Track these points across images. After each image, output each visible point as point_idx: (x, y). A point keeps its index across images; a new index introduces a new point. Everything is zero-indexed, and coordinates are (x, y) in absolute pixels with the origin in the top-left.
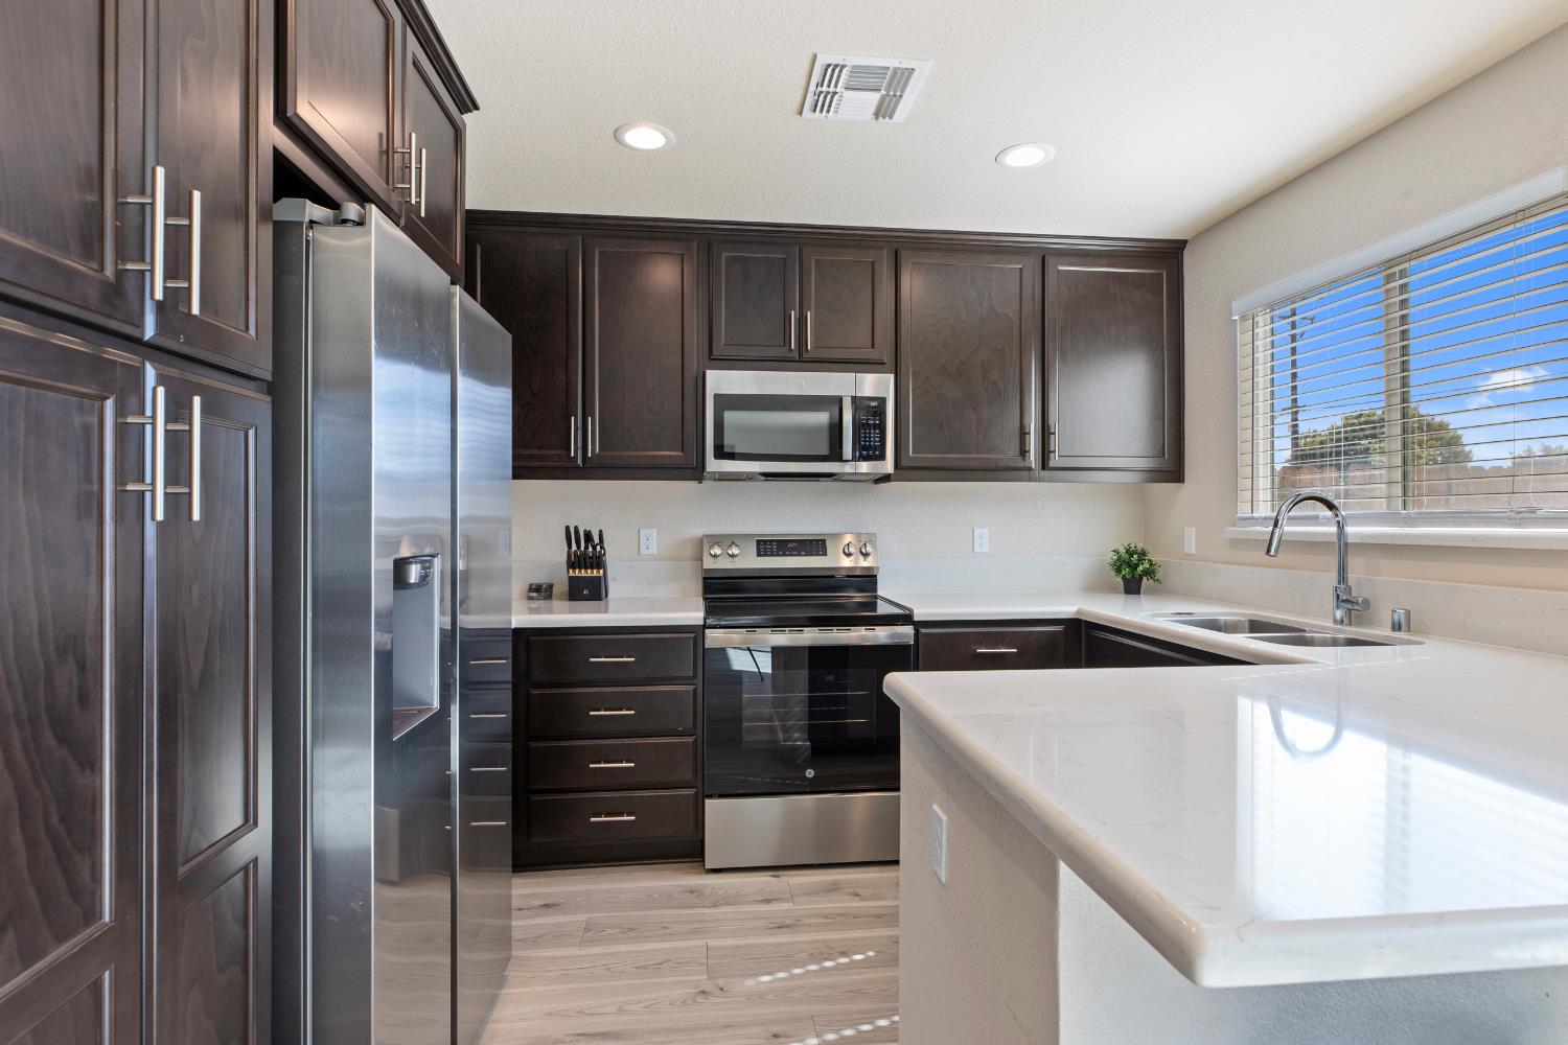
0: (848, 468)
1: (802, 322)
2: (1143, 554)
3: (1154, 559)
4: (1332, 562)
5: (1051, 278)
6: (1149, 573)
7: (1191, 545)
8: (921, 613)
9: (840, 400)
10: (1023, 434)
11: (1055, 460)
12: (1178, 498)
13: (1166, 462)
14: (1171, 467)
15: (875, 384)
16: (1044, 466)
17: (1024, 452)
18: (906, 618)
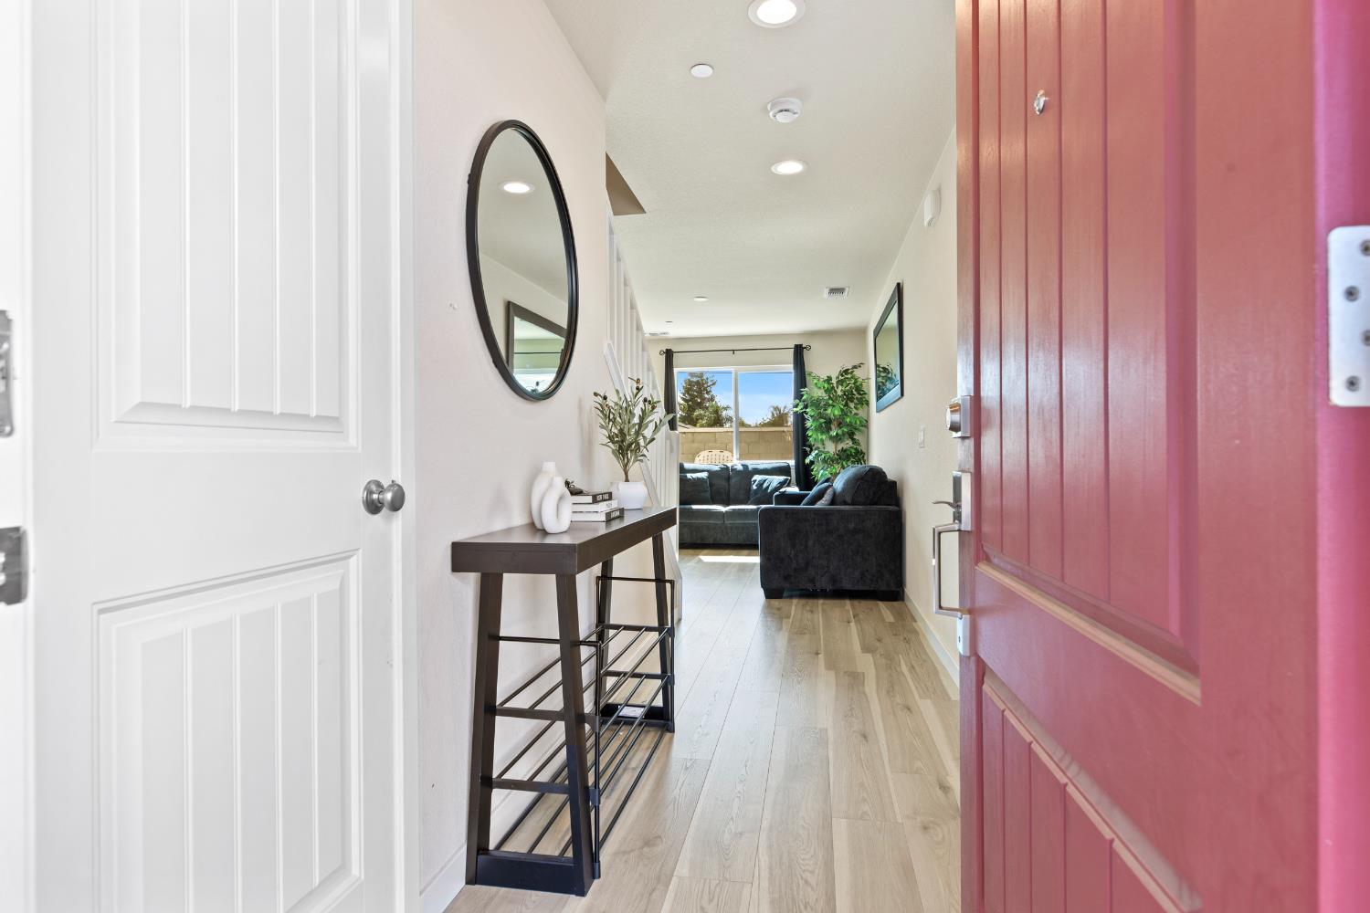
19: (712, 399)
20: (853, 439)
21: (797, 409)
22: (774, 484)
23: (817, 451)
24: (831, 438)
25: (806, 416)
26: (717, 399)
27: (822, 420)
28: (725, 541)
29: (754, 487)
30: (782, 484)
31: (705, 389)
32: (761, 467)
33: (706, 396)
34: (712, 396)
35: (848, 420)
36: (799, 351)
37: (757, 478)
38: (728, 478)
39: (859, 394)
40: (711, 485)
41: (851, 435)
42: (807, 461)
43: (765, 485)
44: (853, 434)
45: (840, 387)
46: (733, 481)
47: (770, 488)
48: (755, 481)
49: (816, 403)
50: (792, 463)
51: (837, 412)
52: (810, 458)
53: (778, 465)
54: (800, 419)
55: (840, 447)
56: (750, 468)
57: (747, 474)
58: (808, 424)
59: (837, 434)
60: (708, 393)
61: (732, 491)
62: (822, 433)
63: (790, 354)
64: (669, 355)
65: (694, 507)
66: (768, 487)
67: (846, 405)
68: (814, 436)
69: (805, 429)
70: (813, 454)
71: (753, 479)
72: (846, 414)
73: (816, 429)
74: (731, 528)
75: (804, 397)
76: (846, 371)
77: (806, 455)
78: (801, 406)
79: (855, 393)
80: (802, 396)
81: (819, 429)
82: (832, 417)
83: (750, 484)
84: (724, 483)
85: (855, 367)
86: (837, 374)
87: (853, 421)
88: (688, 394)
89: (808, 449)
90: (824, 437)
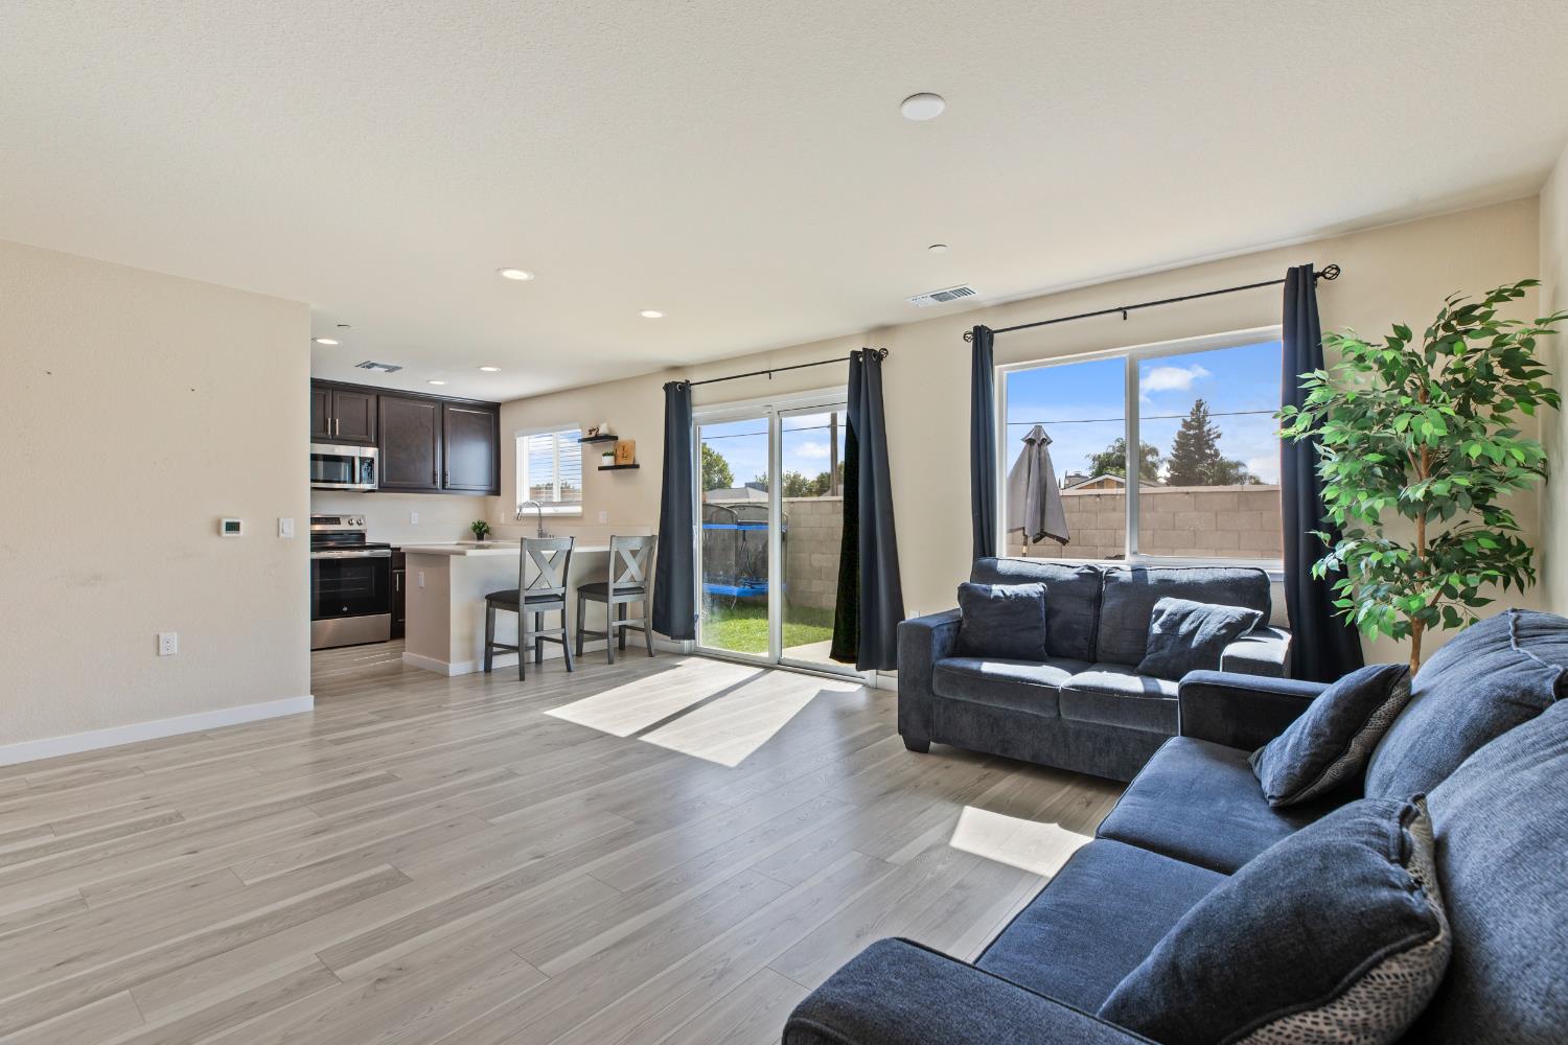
0: (357, 486)
1: (333, 423)
2: (484, 524)
3: (490, 526)
4: (537, 523)
5: (446, 413)
6: (487, 531)
7: (502, 520)
8: (393, 545)
9: (353, 458)
10: (434, 474)
11: (448, 486)
12: (500, 502)
13: (493, 488)
14: (495, 489)
15: (370, 452)
16: (444, 488)
17: (434, 482)
18: (387, 546)
19: (1217, 454)
20: (1490, 511)
21: (1290, 431)
22: (1211, 628)
23: (1352, 545)
24: (1405, 505)
25: (1320, 449)
26: (1222, 454)
27: (1373, 458)
28: (1061, 762)
29: (1156, 629)
30: (1234, 631)
31: (1207, 443)
32: (1182, 576)
33: (1208, 451)
34: (1216, 451)
35: (1475, 451)
36: (1302, 286)
37: (1168, 605)
38: (1098, 600)
39: (1516, 373)
40: (1050, 613)
41: (1480, 497)
42: (1319, 570)
43: (1184, 628)
44: (1488, 492)
45: (1441, 360)
46: (1108, 605)
47: (1197, 638)
48: (1161, 612)
49: (1355, 412)
50: (1276, 567)
51: (1430, 429)
52: (1331, 561)
53: (1230, 574)
54: (1301, 458)
55: (1436, 528)
56: (1153, 576)
57: (1144, 592)
58: (1326, 469)
59: (1428, 493)
60: (1210, 447)
61: (1105, 631)
62: (1374, 492)
63: (1276, 298)
64: (982, 340)
65: (988, 667)
66: (1192, 633)
67: (1463, 410)
68: (1344, 501)
69: (1316, 484)
70: (1341, 551)
71: (1157, 606)
72: (1465, 434)
73: (1353, 483)
74: (1078, 734)
75: (1313, 397)
76: (1465, 314)
77: (1318, 551)
78: (1304, 421)
79: (1498, 371)
80: (1307, 392)
81: (1363, 480)
82: (1410, 445)
83: (1147, 617)
84: (1085, 611)
85: (1500, 296)
86: (1431, 321)
87: (1497, 454)
88: (1183, 450)
89: (1324, 536)
90: (1379, 504)
